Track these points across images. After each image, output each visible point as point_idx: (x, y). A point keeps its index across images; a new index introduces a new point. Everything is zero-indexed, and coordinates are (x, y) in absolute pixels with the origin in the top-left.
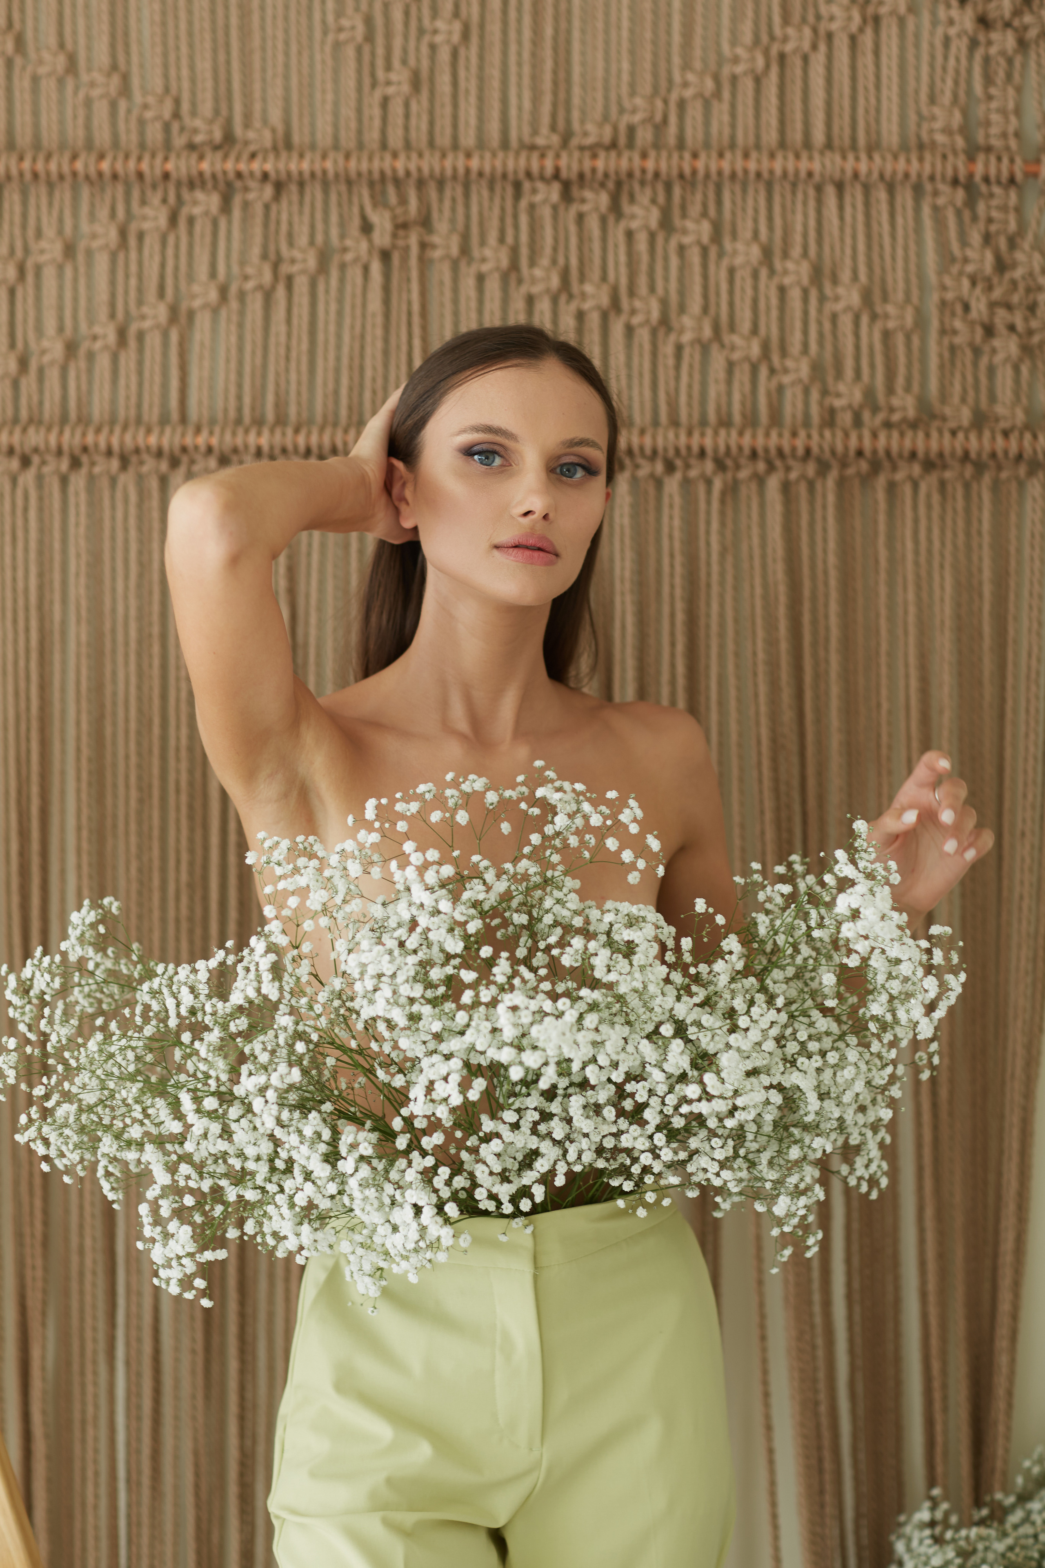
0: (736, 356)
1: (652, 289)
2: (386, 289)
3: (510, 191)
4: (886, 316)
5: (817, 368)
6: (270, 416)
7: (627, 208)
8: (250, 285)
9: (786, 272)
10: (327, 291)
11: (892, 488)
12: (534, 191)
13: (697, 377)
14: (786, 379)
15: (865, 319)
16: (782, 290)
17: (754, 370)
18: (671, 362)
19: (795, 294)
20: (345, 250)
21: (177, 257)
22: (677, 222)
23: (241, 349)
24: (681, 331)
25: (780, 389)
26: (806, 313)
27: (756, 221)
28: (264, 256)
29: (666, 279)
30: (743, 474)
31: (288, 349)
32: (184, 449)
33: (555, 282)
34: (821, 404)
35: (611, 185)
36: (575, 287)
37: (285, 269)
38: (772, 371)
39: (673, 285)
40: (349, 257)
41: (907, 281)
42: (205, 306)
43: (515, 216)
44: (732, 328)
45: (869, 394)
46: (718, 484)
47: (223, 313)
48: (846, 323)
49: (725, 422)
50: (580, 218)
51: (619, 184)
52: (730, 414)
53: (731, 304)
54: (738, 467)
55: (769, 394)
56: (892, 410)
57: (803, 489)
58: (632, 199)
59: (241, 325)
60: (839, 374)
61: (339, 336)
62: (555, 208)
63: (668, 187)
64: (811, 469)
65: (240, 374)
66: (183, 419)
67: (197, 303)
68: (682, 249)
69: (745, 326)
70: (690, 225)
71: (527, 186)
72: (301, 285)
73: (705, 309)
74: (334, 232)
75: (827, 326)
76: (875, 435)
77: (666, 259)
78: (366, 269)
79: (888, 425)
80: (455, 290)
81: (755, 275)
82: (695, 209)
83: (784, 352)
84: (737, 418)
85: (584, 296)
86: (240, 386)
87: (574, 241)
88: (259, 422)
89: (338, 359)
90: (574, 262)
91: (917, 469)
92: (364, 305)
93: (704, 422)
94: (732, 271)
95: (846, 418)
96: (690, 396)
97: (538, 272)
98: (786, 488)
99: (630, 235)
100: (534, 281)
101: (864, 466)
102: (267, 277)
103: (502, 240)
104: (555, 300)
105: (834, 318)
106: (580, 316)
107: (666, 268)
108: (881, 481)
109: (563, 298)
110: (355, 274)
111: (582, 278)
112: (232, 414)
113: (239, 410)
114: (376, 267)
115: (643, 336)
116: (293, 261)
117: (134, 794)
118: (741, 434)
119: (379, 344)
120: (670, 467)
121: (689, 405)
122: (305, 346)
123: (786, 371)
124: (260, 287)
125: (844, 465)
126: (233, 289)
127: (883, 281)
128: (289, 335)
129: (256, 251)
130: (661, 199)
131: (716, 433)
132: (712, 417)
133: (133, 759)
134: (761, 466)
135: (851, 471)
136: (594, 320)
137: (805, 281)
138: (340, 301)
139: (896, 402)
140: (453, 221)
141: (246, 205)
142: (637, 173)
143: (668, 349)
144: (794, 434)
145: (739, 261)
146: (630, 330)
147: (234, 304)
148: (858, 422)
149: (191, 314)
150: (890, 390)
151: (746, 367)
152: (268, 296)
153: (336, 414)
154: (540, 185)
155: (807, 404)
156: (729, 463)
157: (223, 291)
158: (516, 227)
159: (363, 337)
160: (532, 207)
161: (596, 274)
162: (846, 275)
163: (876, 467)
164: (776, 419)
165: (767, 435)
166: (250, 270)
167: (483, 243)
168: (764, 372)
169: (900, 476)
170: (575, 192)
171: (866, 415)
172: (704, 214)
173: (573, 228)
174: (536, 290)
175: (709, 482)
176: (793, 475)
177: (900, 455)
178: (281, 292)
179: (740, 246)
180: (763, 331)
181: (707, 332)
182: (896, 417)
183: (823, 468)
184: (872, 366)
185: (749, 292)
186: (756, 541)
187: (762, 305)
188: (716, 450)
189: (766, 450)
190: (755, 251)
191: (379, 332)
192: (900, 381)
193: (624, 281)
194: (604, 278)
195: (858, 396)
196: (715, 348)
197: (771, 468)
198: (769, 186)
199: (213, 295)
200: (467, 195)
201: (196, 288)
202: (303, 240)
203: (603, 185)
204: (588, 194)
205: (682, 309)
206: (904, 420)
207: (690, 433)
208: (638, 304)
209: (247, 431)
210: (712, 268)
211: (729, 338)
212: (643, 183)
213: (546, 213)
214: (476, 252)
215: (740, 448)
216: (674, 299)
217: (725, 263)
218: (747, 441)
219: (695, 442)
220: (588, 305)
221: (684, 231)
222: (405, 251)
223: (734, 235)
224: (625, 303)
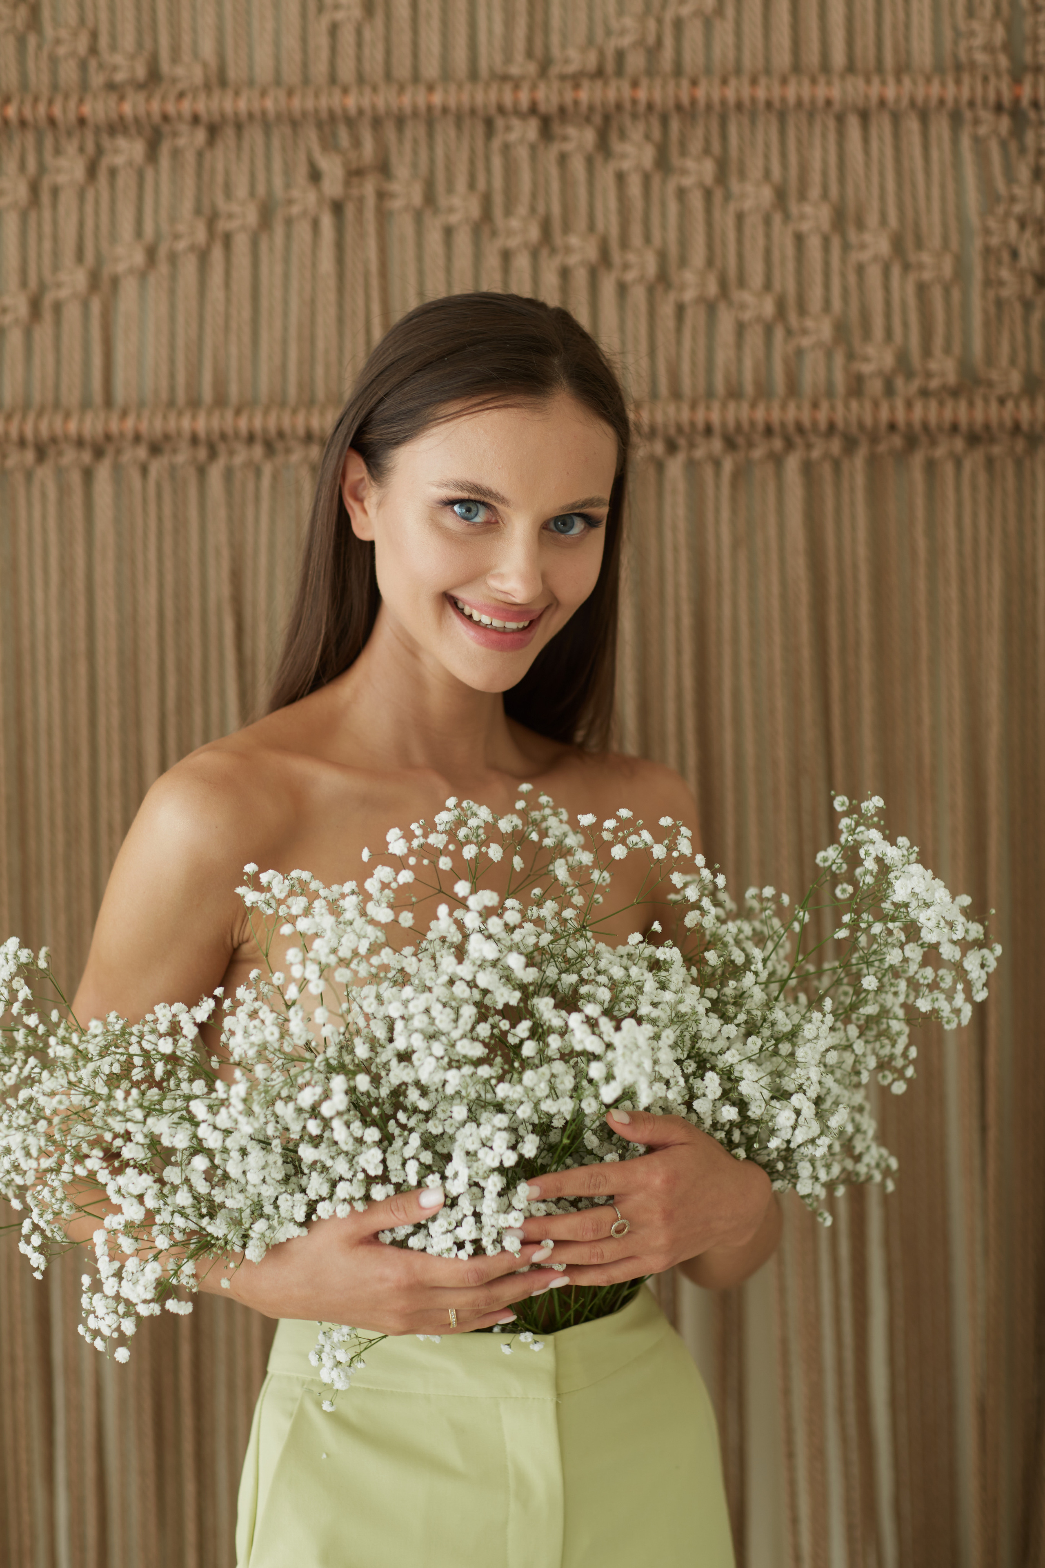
0: (747, 316)
1: (647, 239)
2: (339, 246)
3: (480, 130)
4: (921, 266)
5: (841, 330)
6: (207, 394)
7: (617, 146)
8: (181, 245)
9: (802, 217)
10: (271, 249)
11: (931, 467)
12: (508, 129)
13: (702, 341)
14: (806, 342)
15: (896, 271)
16: (799, 239)
17: (768, 331)
18: (671, 324)
19: (814, 243)
20: (290, 202)
21: (97, 214)
22: (675, 160)
23: (172, 318)
24: (682, 288)
25: (800, 353)
26: (827, 264)
27: (767, 157)
28: (198, 211)
29: (664, 227)
30: (758, 453)
31: (227, 317)
32: (108, 437)
33: (534, 233)
34: (846, 370)
35: (597, 119)
36: (558, 239)
37: (222, 225)
38: (789, 332)
39: (672, 235)
40: (295, 210)
41: (945, 225)
42: (131, 271)
43: (488, 159)
44: (742, 282)
45: (902, 358)
46: (728, 466)
47: (152, 279)
48: (874, 274)
49: (734, 393)
50: (563, 159)
51: (607, 119)
52: (740, 384)
53: (740, 256)
54: (750, 445)
55: (786, 361)
56: (929, 375)
57: (827, 470)
58: (623, 135)
59: (172, 292)
60: (867, 334)
61: (286, 302)
62: (533, 148)
63: (665, 120)
64: (836, 446)
65: (172, 347)
66: (108, 402)
67: (121, 268)
68: (681, 193)
69: (756, 279)
70: (690, 164)
71: (500, 123)
72: (241, 243)
73: (710, 262)
74: (278, 182)
75: (852, 279)
76: (909, 405)
77: (663, 204)
78: (316, 224)
79: (924, 393)
80: (420, 245)
81: (767, 221)
82: (696, 145)
83: (802, 310)
84: (749, 388)
85: (568, 250)
86: (172, 361)
87: (555, 186)
88: (194, 404)
89: (285, 329)
90: (556, 210)
91: (959, 444)
92: (314, 265)
93: (710, 394)
94: (740, 218)
95: (875, 387)
96: (694, 363)
97: (515, 223)
98: (808, 469)
99: (621, 178)
100: (510, 233)
101: (897, 441)
102: (201, 236)
103: (472, 185)
104: (535, 255)
105: (860, 269)
106: (565, 273)
107: (664, 215)
108: (918, 459)
109: (544, 252)
110: (303, 230)
111: (567, 228)
112: (164, 396)
113: (172, 389)
114: (327, 222)
115: (638, 294)
116: (230, 216)
117: (60, 837)
118: (753, 406)
119: (332, 311)
120: (672, 447)
121: (693, 373)
122: (246, 314)
123: (804, 332)
124: (192, 248)
125: (874, 439)
126: (162, 252)
127: (917, 224)
128: (228, 301)
129: (187, 206)
130: (657, 134)
131: (724, 406)
132: (720, 386)
133: (59, 797)
134: (778, 444)
135: (882, 448)
136: (580, 277)
137: (826, 226)
138: (287, 260)
139: (933, 366)
140: (415, 165)
141: (176, 153)
142: (628, 105)
143: (667, 310)
144: (815, 405)
145: (748, 204)
146: (622, 289)
147: (163, 268)
148: (889, 390)
149: (115, 281)
150: (927, 352)
151: (759, 329)
152: (203, 257)
153: (284, 391)
154: (516, 122)
155: (829, 369)
156: (741, 441)
157: (151, 253)
158: (488, 170)
159: (313, 301)
160: (506, 148)
161: (581, 223)
162: (872, 219)
163: (911, 442)
164: (793, 388)
165: (784, 407)
166: (181, 228)
167: (450, 189)
168: (779, 334)
169: (940, 452)
170: (557, 128)
171: (899, 382)
172: (707, 151)
173: (554, 171)
174: (513, 243)
175: (717, 464)
176: (816, 454)
177: (940, 428)
178: (217, 254)
179: (749, 188)
180: (777, 286)
181: (713, 289)
182: (934, 384)
183: (850, 444)
184: (905, 325)
185: (761, 241)
186: (772, 531)
187: (776, 255)
188: (724, 424)
189: (783, 425)
190: (767, 194)
191: (332, 296)
192: (938, 341)
193: (614, 232)
194: (591, 227)
195: (888, 360)
196: (722, 308)
197: (789, 445)
198: (782, 117)
199: (139, 258)
200: (430, 135)
201: (120, 250)
202: (241, 191)
203: (588, 120)
204: (571, 131)
205: (683, 261)
206: (944, 387)
207: (693, 407)
208: (632, 257)
209: (180, 414)
210: (717, 214)
211: (738, 295)
212: (635, 116)
213: (522, 154)
214: (443, 201)
215: (752, 423)
216: (673, 250)
217: (732, 208)
218: (760, 415)
219: (700, 417)
220: (573, 260)
221: (684, 172)
222: (361, 200)
223: (742, 175)
224: (616, 256)
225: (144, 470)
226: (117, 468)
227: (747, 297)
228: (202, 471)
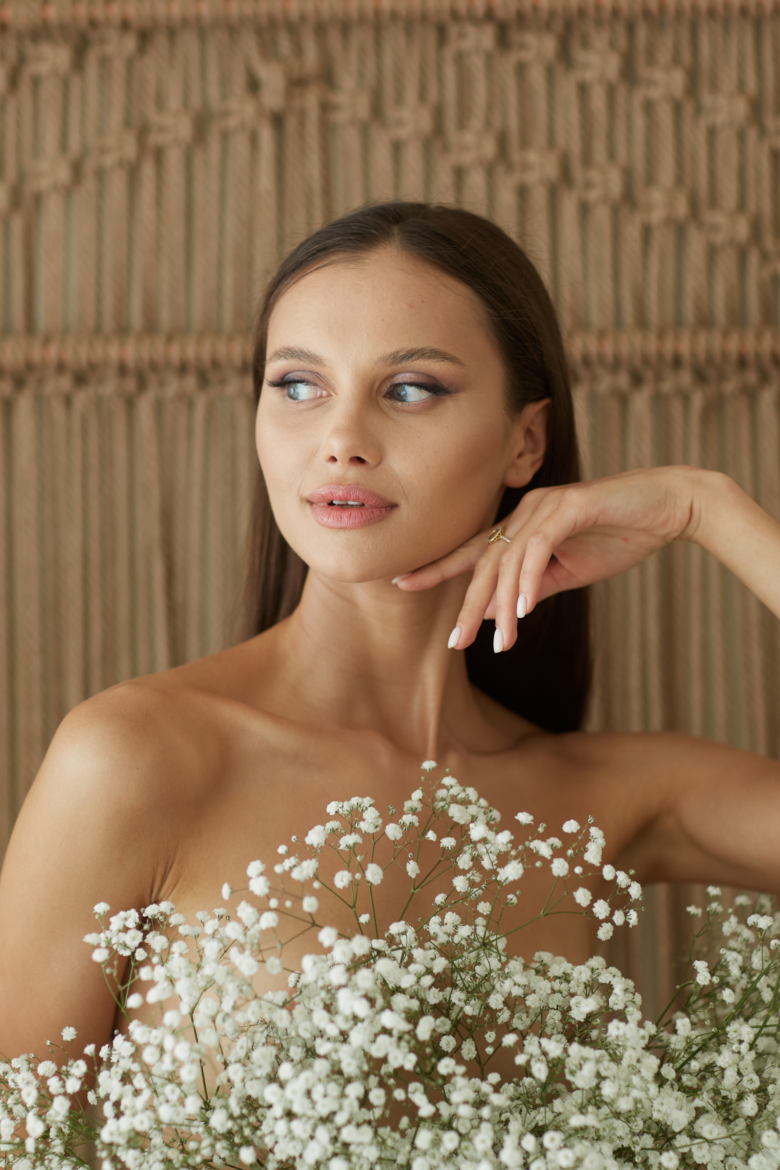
0: (720, 238)
1: (612, 155)
2: (280, 162)
3: (432, 38)
7: (580, 55)
8: (109, 160)
12: (462, 36)
13: (670, 267)
17: (742, 255)
18: (636, 247)
20: (226, 114)
21: (18, 125)
22: (642, 70)
24: (649, 208)
25: (777, 281)
27: (741, 67)
28: (127, 123)
29: (629, 142)
30: (730, 387)
31: (158, 238)
32: (30, 366)
33: (489, 148)
35: (559, 26)
36: (515, 155)
37: (154, 139)
38: (764, 257)
39: (639, 152)
40: (232, 122)
42: (55, 187)
43: (439, 68)
44: (714, 202)
46: (698, 400)
47: (77, 197)
49: (705, 322)
50: (521, 69)
51: (568, 25)
52: (711, 312)
53: (712, 173)
54: (722, 377)
55: (761, 286)
58: (585, 44)
59: (99, 210)
61: (221, 221)
62: (489, 58)
63: (631, 28)
65: (99, 269)
66: (30, 327)
67: (44, 184)
68: (649, 107)
69: (729, 198)
70: (658, 75)
71: (453, 30)
72: (174, 158)
73: (679, 180)
74: (214, 92)
77: (629, 117)
78: (254, 140)
80: (366, 160)
81: (741, 137)
82: (664, 55)
84: (721, 316)
85: (526, 167)
86: (99, 284)
87: (512, 98)
88: (123, 330)
90: (513, 123)
92: (252, 182)
93: (679, 322)
94: (712, 133)
97: (469, 138)
99: (583, 90)
100: (463, 148)
102: (130, 150)
103: (422, 96)
104: (490, 172)
106: (522, 192)
107: (630, 129)
109: (500, 170)
110: (240, 144)
111: (525, 143)
113: (99, 313)
114: (266, 136)
115: (602, 215)
116: (161, 129)
118: (726, 335)
120: (637, 380)
121: (660, 300)
122: (179, 234)
124: (121, 164)
126: (89, 167)
128: (159, 220)
129: (116, 118)
130: (622, 41)
131: (694, 335)
132: (689, 314)
134: (752, 377)
136: (539, 197)
138: (223, 176)
140: (361, 75)
141: (104, 62)
142: (591, 11)
143: (633, 231)
145: (721, 119)
146: (584, 209)
147: (90, 185)
149: (38, 199)
151: (732, 253)
152: (133, 173)
153: (219, 318)
154: (471, 30)
156: (712, 373)
157: (77, 168)
158: (440, 80)
160: (460, 58)
161: (540, 137)
164: (769, 316)
165: (759, 337)
166: (110, 141)
167: (399, 100)
168: (754, 258)
170: (515, 36)
172: (676, 60)
173: (511, 82)
174: (467, 158)
175: (686, 398)
178: (148, 170)
179: (722, 101)
180: (752, 206)
181: (682, 209)
185: (734, 158)
187: (751, 174)
188: (694, 354)
189: (758, 355)
190: (741, 107)
193: (576, 147)
194: (551, 142)
196: (692, 230)
197: (764, 378)
198: (758, 25)
199: (63, 173)
200: (378, 41)
201: (44, 165)
202: (174, 101)
203: (548, 26)
204: (530, 39)
205: (650, 179)
207: (661, 335)
208: (595, 175)
210: (687, 128)
211: (710, 216)
212: (599, 23)
213: (477, 63)
214: (391, 112)
215: (724, 355)
216: (640, 167)
217: (703, 123)
218: (733, 345)
219: (669, 347)
220: (532, 178)
221: (651, 83)
222: (302, 114)
223: (714, 87)
224: (578, 174)
225: (68, 401)
226: (39, 400)
227: (719, 218)
228: (130, 404)
